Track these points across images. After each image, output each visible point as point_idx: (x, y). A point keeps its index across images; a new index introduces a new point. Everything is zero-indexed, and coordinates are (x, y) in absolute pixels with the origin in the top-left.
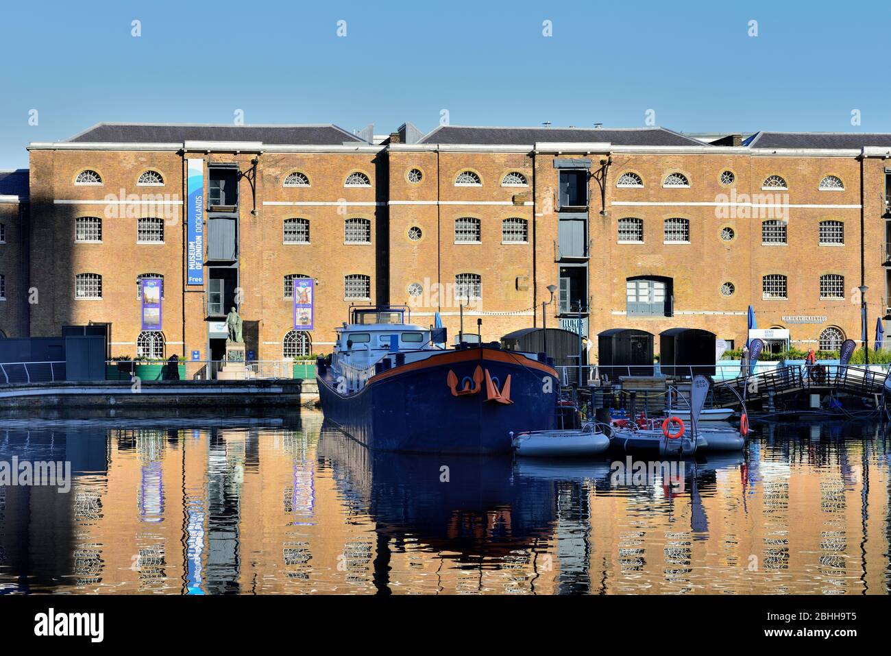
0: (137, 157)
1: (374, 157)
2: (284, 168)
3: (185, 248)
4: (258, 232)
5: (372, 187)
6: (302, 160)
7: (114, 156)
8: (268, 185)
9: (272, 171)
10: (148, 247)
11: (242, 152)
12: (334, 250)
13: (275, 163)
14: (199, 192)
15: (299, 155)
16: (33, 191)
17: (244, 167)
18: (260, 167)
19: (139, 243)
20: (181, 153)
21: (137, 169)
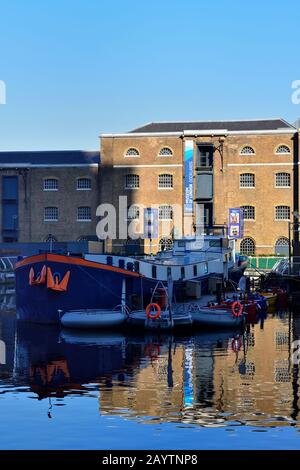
0: (158, 141)
1: (292, 136)
2: (240, 144)
3: (184, 191)
4: (225, 181)
5: (291, 154)
6: (250, 139)
7: (145, 140)
8: (231, 155)
9: (233, 146)
10: (163, 191)
11: (215, 136)
12: (269, 192)
13: (235, 141)
14: (191, 159)
15: (248, 137)
16: (102, 161)
17: (216, 145)
18: (225, 144)
19: (159, 188)
20: (181, 137)
21: (158, 147)
